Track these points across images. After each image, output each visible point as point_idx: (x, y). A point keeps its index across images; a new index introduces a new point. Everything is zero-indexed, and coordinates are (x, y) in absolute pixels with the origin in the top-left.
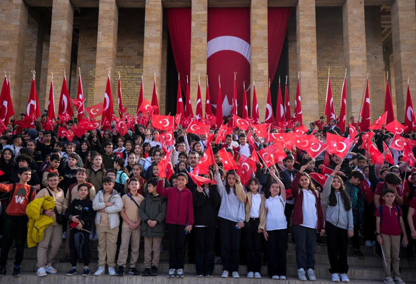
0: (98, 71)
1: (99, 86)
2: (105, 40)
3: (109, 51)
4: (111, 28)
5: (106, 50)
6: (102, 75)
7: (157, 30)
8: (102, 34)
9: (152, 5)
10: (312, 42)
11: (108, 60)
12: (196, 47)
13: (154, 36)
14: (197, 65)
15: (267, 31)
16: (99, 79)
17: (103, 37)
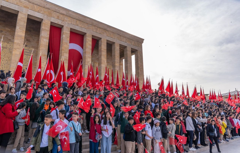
0: (15, 46)
1: (15, 54)
2: (21, 31)
3: (23, 37)
4: (24, 26)
5: (21, 36)
6: (17, 49)
7: (48, 34)
8: (19, 28)
9: (46, 22)
10: (105, 54)
11: (21, 42)
12: (65, 46)
13: (46, 36)
14: (64, 54)
15: (91, 46)
16: (15, 50)
17: (20, 30)
